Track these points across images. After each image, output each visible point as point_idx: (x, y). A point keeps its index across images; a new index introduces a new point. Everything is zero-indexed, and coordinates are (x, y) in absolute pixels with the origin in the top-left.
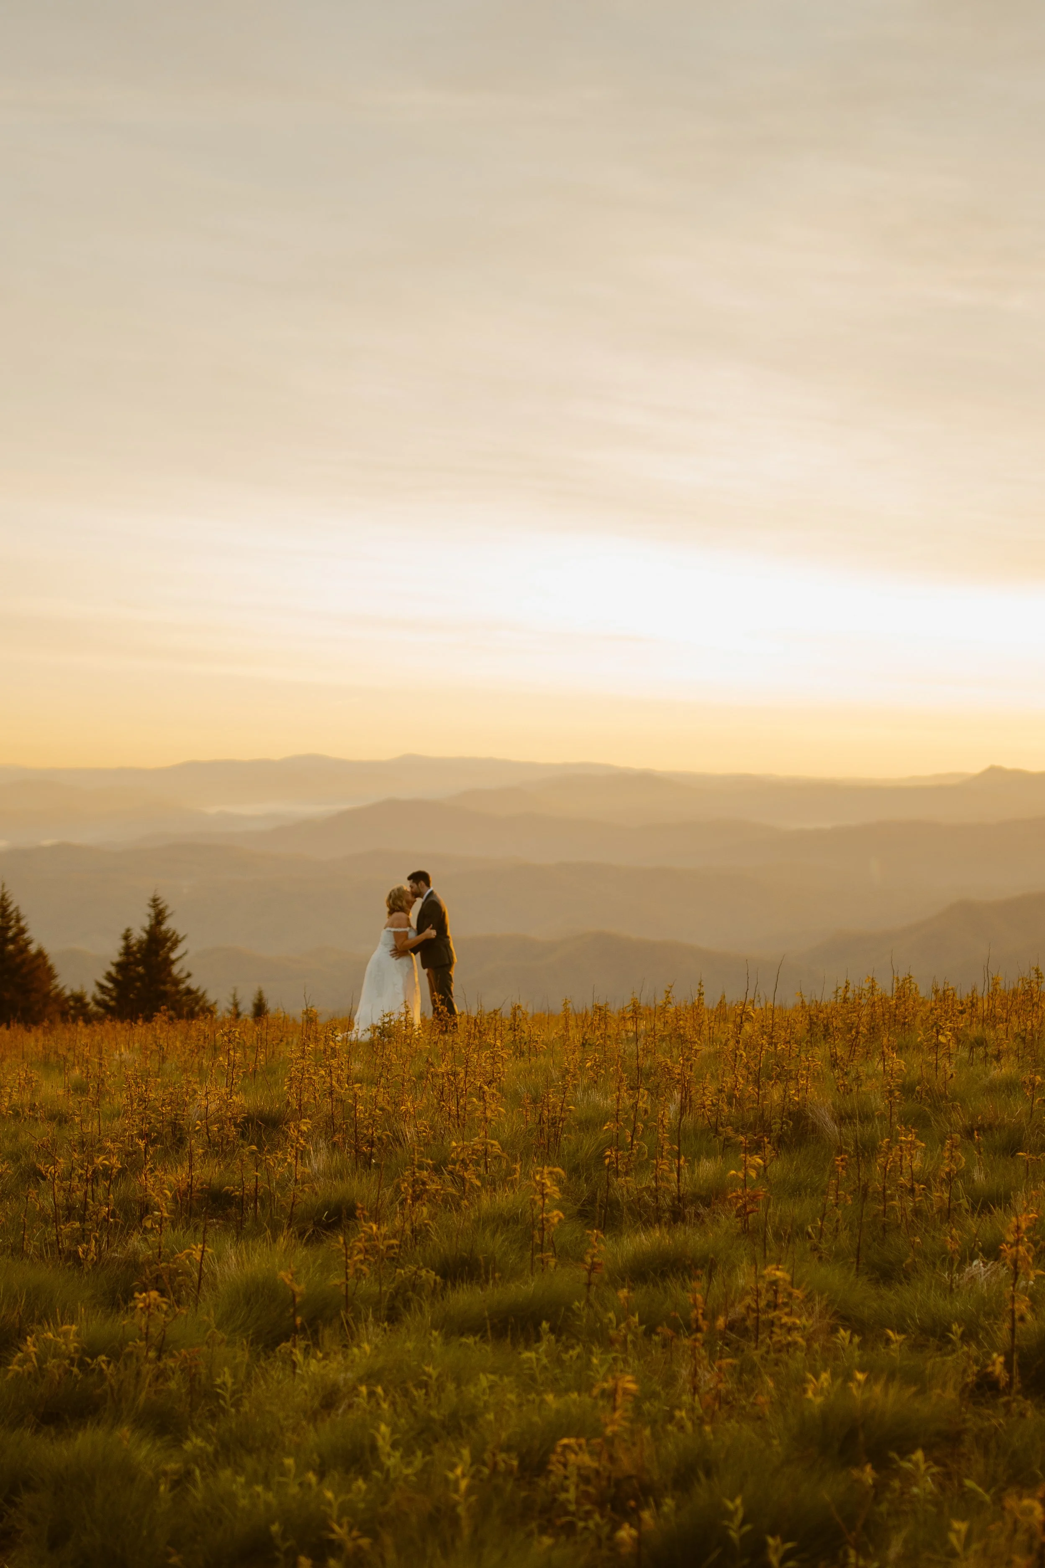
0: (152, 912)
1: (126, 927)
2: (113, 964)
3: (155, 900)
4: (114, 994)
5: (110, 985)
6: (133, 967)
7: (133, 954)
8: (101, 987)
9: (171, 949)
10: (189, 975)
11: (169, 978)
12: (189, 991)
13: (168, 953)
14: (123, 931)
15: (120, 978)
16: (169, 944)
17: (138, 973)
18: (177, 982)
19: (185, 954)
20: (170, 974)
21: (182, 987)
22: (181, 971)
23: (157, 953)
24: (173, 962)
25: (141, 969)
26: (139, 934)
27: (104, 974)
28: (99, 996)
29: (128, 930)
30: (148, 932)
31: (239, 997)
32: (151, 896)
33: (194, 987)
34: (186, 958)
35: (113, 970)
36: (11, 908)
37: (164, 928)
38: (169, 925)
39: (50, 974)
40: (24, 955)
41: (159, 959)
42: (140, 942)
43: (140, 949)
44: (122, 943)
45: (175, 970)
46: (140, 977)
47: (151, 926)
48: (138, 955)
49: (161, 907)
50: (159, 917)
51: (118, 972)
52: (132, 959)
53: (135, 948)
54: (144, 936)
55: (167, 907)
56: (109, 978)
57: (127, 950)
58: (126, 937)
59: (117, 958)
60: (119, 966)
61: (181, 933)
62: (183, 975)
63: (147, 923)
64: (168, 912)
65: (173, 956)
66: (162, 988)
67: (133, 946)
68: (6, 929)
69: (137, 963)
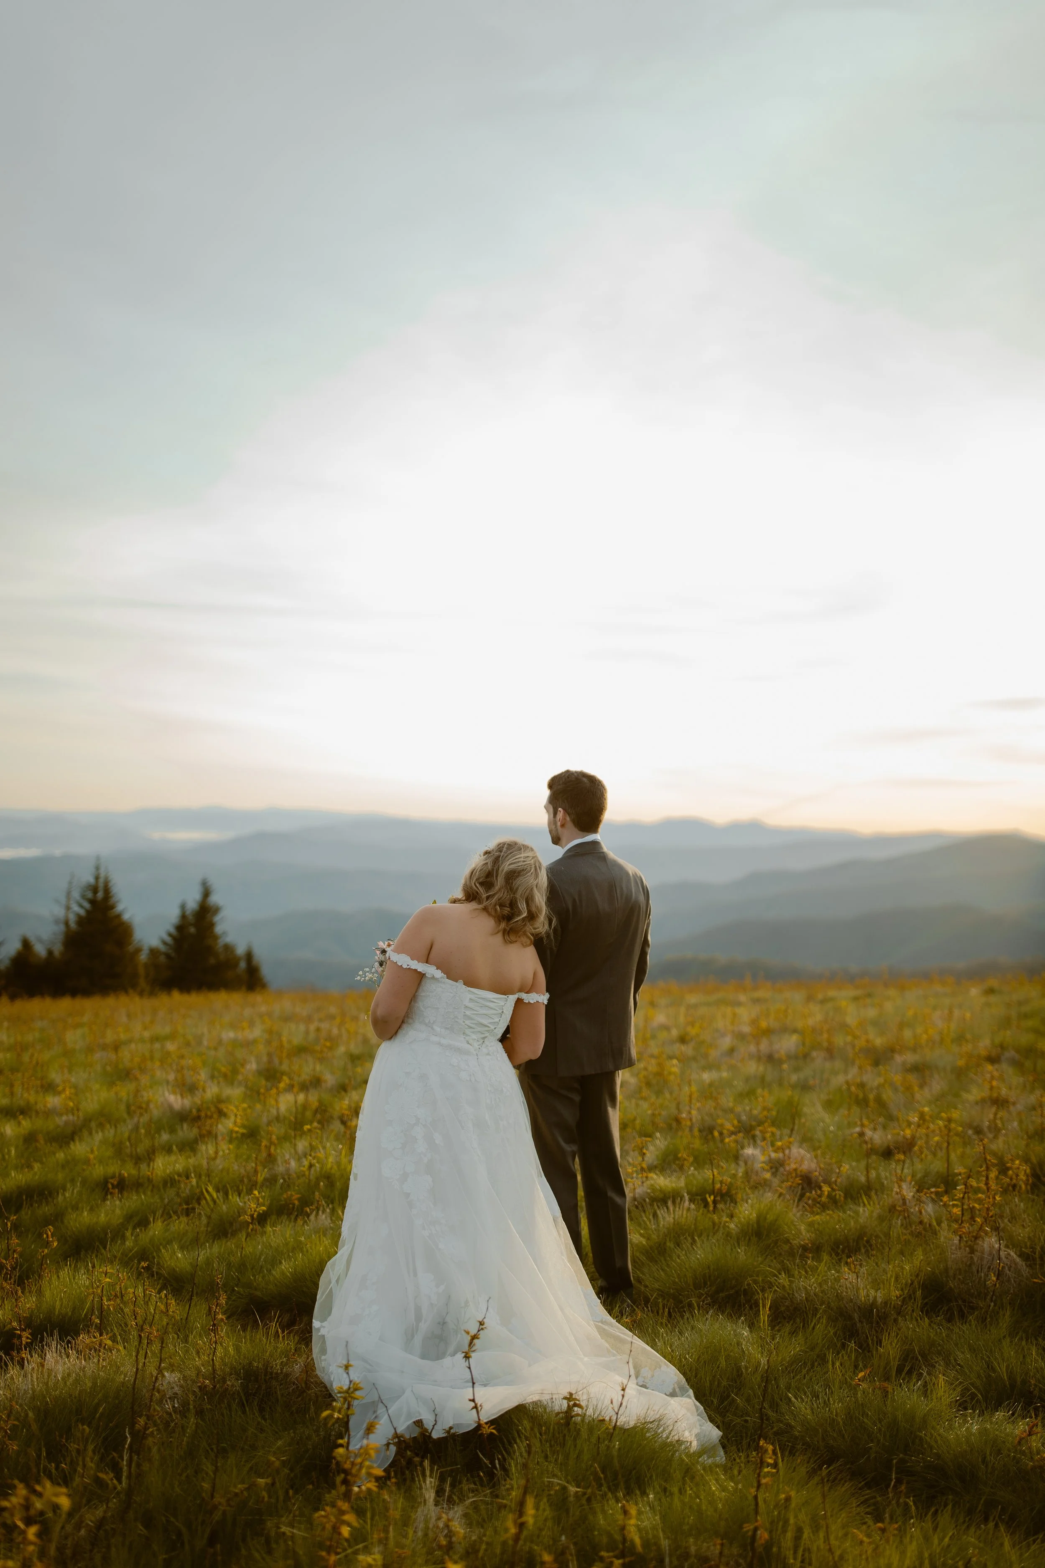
0: (202, 890)
2: (173, 926)
3: (204, 881)
5: (171, 941)
6: (186, 927)
7: (187, 918)
8: (165, 943)
9: (215, 915)
10: (226, 933)
11: (212, 936)
12: (225, 945)
13: (213, 917)
15: (177, 936)
16: (213, 911)
17: (190, 932)
20: (213, 933)
21: (221, 942)
22: (220, 930)
23: (204, 918)
24: (215, 924)
26: (192, 905)
29: (184, 902)
30: (198, 903)
32: (201, 879)
33: (228, 942)
34: (223, 921)
35: (173, 930)
36: (110, 884)
37: (210, 900)
38: (215, 899)
41: (207, 922)
42: (193, 910)
43: (193, 916)
44: (180, 911)
45: (217, 929)
46: (191, 935)
47: (201, 900)
48: (192, 920)
49: (208, 886)
50: (206, 893)
51: (176, 931)
52: (186, 922)
53: (189, 915)
54: (196, 906)
55: (212, 886)
56: (170, 935)
57: (183, 917)
58: (183, 907)
59: (176, 922)
60: (177, 928)
61: (222, 904)
62: (222, 933)
63: (199, 897)
64: (214, 890)
65: (217, 919)
66: (207, 942)
67: (188, 913)
68: (107, 898)
69: (192, 924)
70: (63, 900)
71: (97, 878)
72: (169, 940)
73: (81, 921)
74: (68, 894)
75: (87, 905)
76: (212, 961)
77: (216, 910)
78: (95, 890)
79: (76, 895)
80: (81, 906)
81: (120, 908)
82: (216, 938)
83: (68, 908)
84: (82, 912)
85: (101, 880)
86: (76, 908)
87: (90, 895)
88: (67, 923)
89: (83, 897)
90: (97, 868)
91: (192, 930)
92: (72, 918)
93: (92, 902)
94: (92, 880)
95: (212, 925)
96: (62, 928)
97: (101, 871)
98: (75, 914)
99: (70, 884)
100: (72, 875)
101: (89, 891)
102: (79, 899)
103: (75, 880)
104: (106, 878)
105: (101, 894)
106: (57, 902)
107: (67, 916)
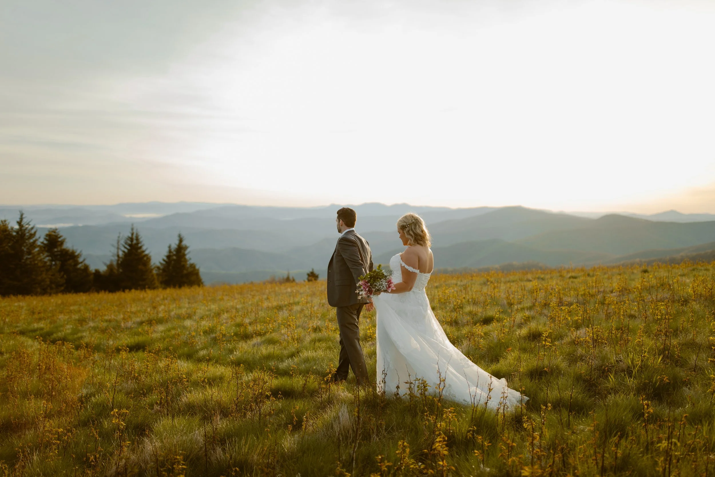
0: (178, 239)
2: (165, 256)
3: (179, 235)
6: (171, 257)
7: (172, 252)
9: (185, 250)
10: (190, 259)
13: (184, 252)
14: (168, 245)
15: (167, 260)
20: (185, 259)
21: (189, 263)
22: (188, 257)
23: (180, 252)
24: (186, 255)
26: (174, 246)
27: (162, 259)
29: (170, 245)
30: (177, 245)
33: (192, 263)
34: (189, 253)
35: (165, 258)
36: (139, 237)
37: (182, 244)
38: (184, 243)
39: (149, 259)
41: (182, 254)
42: (175, 249)
43: (175, 251)
44: (168, 249)
45: (186, 257)
46: (174, 260)
47: (179, 243)
48: (174, 253)
49: (182, 237)
50: (181, 241)
52: (171, 254)
54: (176, 247)
55: (184, 237)
56: (164, 260)
57: (170, 251)
58: (170, 247)
59: (166, 254)
60: (168, 257)
61: (188, 245)
63: (177, 242)
65: (186, 252)
66: (182, 263)
67: (172, 250)
68: (138, 243)
69: (174, 255)
70: (116, 245)
71: (132, 234)
72: (164, 263)
73: (126, 255)
74: (118, 242)
75: (128, 247)
76: (185, 272)
77: (186, 248)
78: (132, 239)
79: (122, 242)
80: (125, 248)
81: (144, 248)
82: (186, 261)
83: (118, 248)
84: (126, 251)
85: (135, 235)
86: (123, 249)
87: (129, 242)
88: (118, 256)
89: (126, 243)
90: (132, 229)
91: (175, 257)
92: (121, 254)
93: (130, 245)
94: (130, 235)
95: (184, 255)
96: (116, 258)
97: (135, 231)
98: (124, 252)
99: (119, 237)
100: (120, 233)
101: (129, 240)
102: (124, 244)
103: (121, 235)
104: (137, 234)
105: (135, 242)
106: (113, 246)
107: (118, 252)
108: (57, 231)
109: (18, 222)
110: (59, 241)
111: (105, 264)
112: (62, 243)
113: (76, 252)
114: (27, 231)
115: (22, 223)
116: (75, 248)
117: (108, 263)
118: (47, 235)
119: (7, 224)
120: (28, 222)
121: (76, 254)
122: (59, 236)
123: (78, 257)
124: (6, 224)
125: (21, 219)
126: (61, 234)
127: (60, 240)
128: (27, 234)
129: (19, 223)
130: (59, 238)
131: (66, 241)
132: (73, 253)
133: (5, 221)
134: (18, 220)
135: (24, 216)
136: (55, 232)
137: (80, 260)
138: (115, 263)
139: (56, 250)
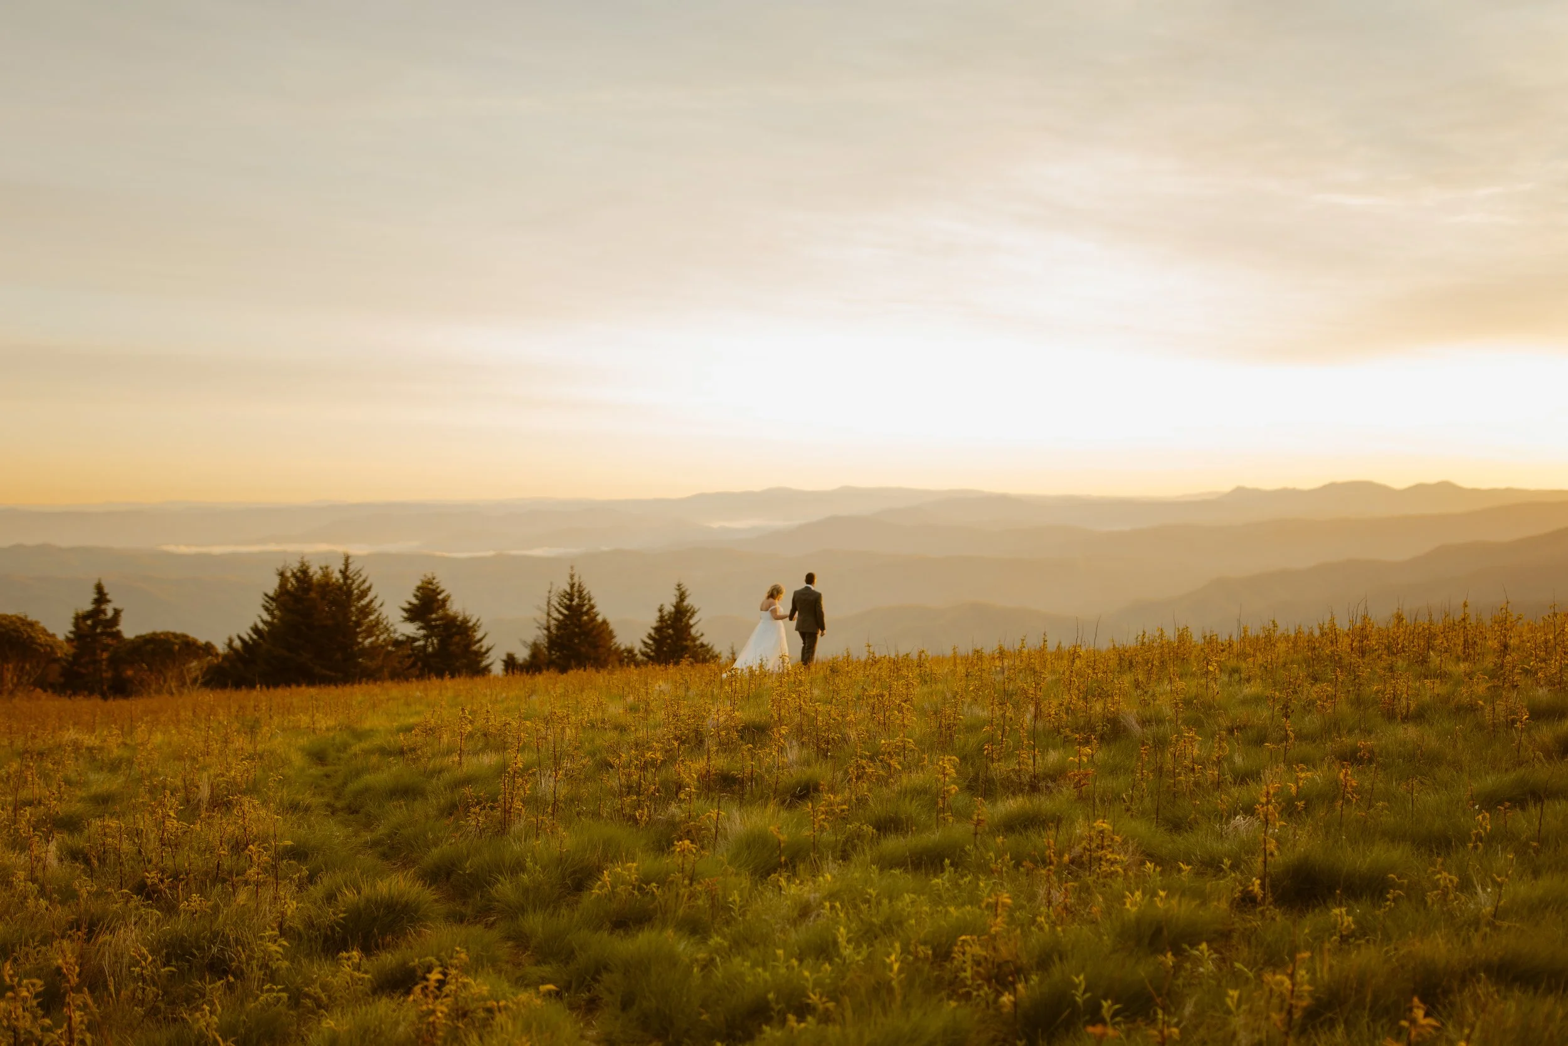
0: (677, 593)
1: (661, 603)
2: (652, 628)
3: (679, 586)
4: (653, 648)
5: (651, 642)
6: (664, 630)
7: (665, 621)
8: (645, 643)
9: (690, 618)
10: (702, 635)
11: (689, 637)
12: (702, 645)
13: (688, 620)
14: (659, 606)
15: (657, 637)
16: (689, 614)
17: (669, 633)
18: (694, 639)
19: (699, 621)
20: (689, 634)
21: (698, 642)
22: (697, 632)
23: (681, 620)
24: (691, 626)
25: (670, 631)
26: (669, 608)
27: (647, 634)
28: (644, 649)
29: (662, 606)
30: (675, 607)
31: (735, 649)
32: (677, 583)
33: (705, 643)
34: (700, 623)
35: (652, 632)
36: (585, 592)
37: (685, 603)
38: (688, 602)
39: (611, 635)
40: (594, 623)
41: (683, 624)
42: (670, 613)
43: (669, 619)
44: (658, 614)
45: (693, 631)
46: (670, 636)
47: (677, 603)
48: (669, 622)
49: (683, 590)
50: (682, 597)
51: (655, 633)
52: (665, 625)
53: (666, 617)
54: (673, 609)
55: (687, 590)
56: (650, 637)
57: (662, 619)
58: (661, 610)
59: (655, 624)
60: (657, 629)
61: (696, 607)
62: (699, 634)
63: (674, 600)
64: (687, 593)
65: (692, 622)
66: (685, 643)
67: (666, 615)
68: (581, 606)
69: (668, 627)
70: (545, 608)
71: (572, 586)
73: (561, 625)
74: (549, 603)
75: (566, 612)
77: (692, 612)
78: (571, 596)
79: (555, 602)
80: (560, 612)
81: (597, 610)
83: (549, 615)
84: (561, 617)
85: (576, 589)
86: (556, 615)
87: (568, 602)
88: (548, 629)
89: (561, 604)
90: (572, 577)
92: (553, 623)
93: (568, 608)
94: (568, 590)
95: (689, 627)
96: (544, 632)
97: (576, 580)
98: (555, 619)
99: (550, 592)
100: (551, 584)
101: (564, 597)
102: (558, 606)
103: (554, 588)
104: (580, 586)
105: (576, 601)
106: (539, 608)
107: (548, 621)
108: (435, 581)
109: (341, 571)
110: (438, 600)
111: (524, 643)
112: (444, 601)
113: (468, 622)
114: (354, 586)
115: (348, 573)
116: (467, 613)
117: (530, 640)
118: (419, 588)
119: (331, 572)
120: (357, 570)
121: (471, 624)
122: (438, 590)
123: (475, 631)
124: (328, 574)
125: (347, 566)
126: (442, 588)
127: (440, 597)
128: (356, 592)
129: (344, 573)
130: (439, 594)
131: (452, 598)
132: (465, 621)
133: (327, 568)
134: (343, 568)
135: (350, 561)
136: (431, 583)
137: (478, 635)
138: (543, 641)
139: (434, 616)
